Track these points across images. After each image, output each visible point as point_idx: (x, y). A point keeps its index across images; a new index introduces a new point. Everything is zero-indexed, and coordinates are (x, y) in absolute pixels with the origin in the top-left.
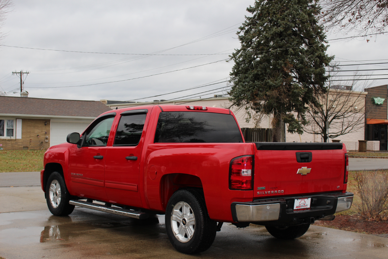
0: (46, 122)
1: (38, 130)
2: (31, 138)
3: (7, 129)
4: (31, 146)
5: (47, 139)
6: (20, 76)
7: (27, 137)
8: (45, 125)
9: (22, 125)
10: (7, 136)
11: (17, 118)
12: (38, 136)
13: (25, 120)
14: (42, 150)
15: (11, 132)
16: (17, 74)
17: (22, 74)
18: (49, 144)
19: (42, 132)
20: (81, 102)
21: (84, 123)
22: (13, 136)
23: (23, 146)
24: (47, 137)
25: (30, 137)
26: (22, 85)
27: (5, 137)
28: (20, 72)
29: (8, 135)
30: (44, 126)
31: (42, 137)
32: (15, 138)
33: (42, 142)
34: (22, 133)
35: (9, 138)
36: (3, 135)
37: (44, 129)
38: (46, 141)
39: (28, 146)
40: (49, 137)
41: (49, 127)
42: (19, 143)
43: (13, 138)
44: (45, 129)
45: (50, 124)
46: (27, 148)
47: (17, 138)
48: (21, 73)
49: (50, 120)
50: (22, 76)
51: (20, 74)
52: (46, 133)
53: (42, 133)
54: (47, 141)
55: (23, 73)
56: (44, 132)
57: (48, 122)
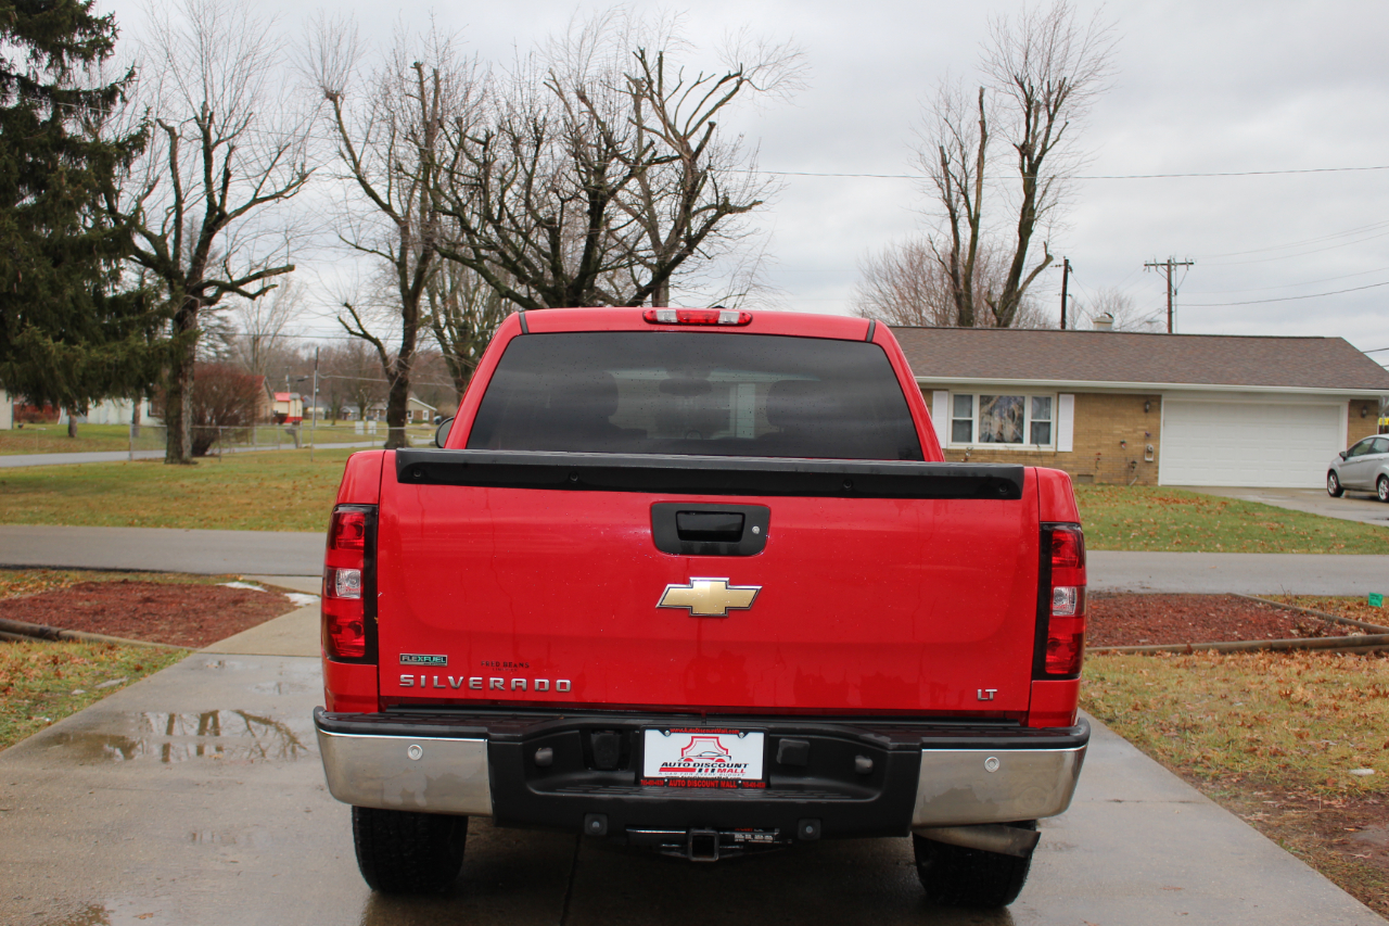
0: (1149, 402)
1: (1124, 428)
2: (1100, 450)
3: (1032, 423)
4: (1099, 473)
5: (1149, 452)
6: (1166, 274)
7: (1089, 447)
8: (1146, 411)
9: (1075, 412)
10: (1032, 442)
11: (1062, 391)
12: (1122, 443)
13: (1083, 397)
14: (1135, 484)
15: (1042, 432)
16: (1159, 267)
17: (1173, 267)
18: (1157, 467)
19: (1135, 431)
20: (1274, 341)
21: (1271, 406)
22: (1048, 441)
23: (1076, 473)
24: (1151, 446)
25: (1099, 447)
26: (1173, 298)
27: (1026, 445)
28: (1166, 262)
29: (1034, 440)
30: (1143, 414)
31: (1136, 447)
32: (1053, 450)
33: (1134, 462)
34: (1076, 436)
35: (1034, 448)
36: (1019, 440)
37: (1142, 424)
38: (1147, 459)
39: (1092, 473)
40: (1158, 446)
41: (1159, 418)
42: (1066, 462)
43: (1044, 448)
44: (1143, 424)
45: (1159, 410)
46: (1088, 478)
47: (1060, 449)
48: (1169, 264)
49: (1159, 397)
50: (1173, 273)
51: (1166, 267)
52: (1148, 435)
53: (1135, 435)
54: (1151, 459)
55: (1176, 264)
56: (1143, 433)
57: (1155, 404)
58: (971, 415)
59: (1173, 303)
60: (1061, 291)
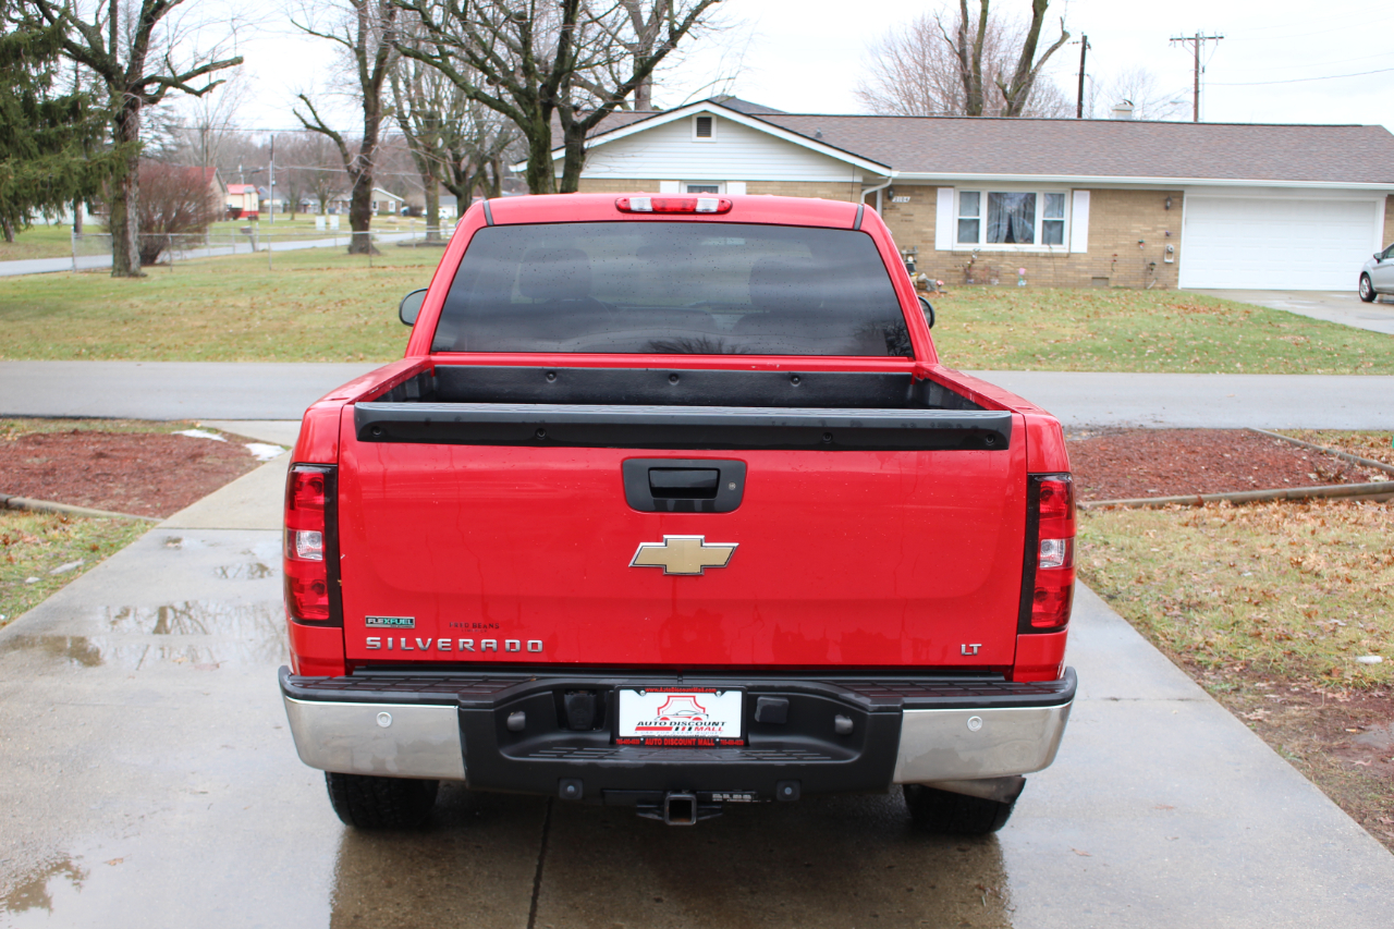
0: (1170, 198)
1: (1143, 225)
2: (1116, 251)
3: (1045, 222)
4: (1115, 275)
5: (1169, 253)
6: (1194, 49)
7: (1105, 248)
8: (1167, 208)
9: (1091, 210)
10: (1043, 242)
11: (1076, 187)
12: (1140, 243)
13: (1098, 193)
14: (1153, 288)
15: (1054, 231)
16: (1186, 42)
17: (1201, 42)
18: (1178, 269)
19: (1154, 230)
20: (1308, 130)
21: (1301, 202)
22: (1060, 241)
23: (1090, 276)
24: (1171, 246)
25: (1115, 247)
26: (1200, 76)
27: (1038, 246)
28: (1194, 36)
29: (1046, 240)
30: (1164, 211)
31: (1155, 248)
32: (1066, 251)
33: (1153, 264)
34: (1091, 235)
35: (1045, 249)
36: (1030, 239)
37: (1162, 221)
38: (1167, 260)
39: (1107, 276)
40: (1179, 246)
41: (1181, 216)
42: (1079, 264)
43: (1056, 249)
44: (1163, 223)
45: (1181, 207)
46: (1103, 282)
47: (1073, 250)
48: (1197, 39)
49: (1182, 192)
50: (1201, 48)
51: (1193, 42)
52: (1167, 235)
53: (1155, 234)
54: (1171, 261)
55: (1204, 39)
56: (1163, 232)
57: (1176, 200)
58: (978, 215)
59: (1200, 81)
60: (1078, 71)
